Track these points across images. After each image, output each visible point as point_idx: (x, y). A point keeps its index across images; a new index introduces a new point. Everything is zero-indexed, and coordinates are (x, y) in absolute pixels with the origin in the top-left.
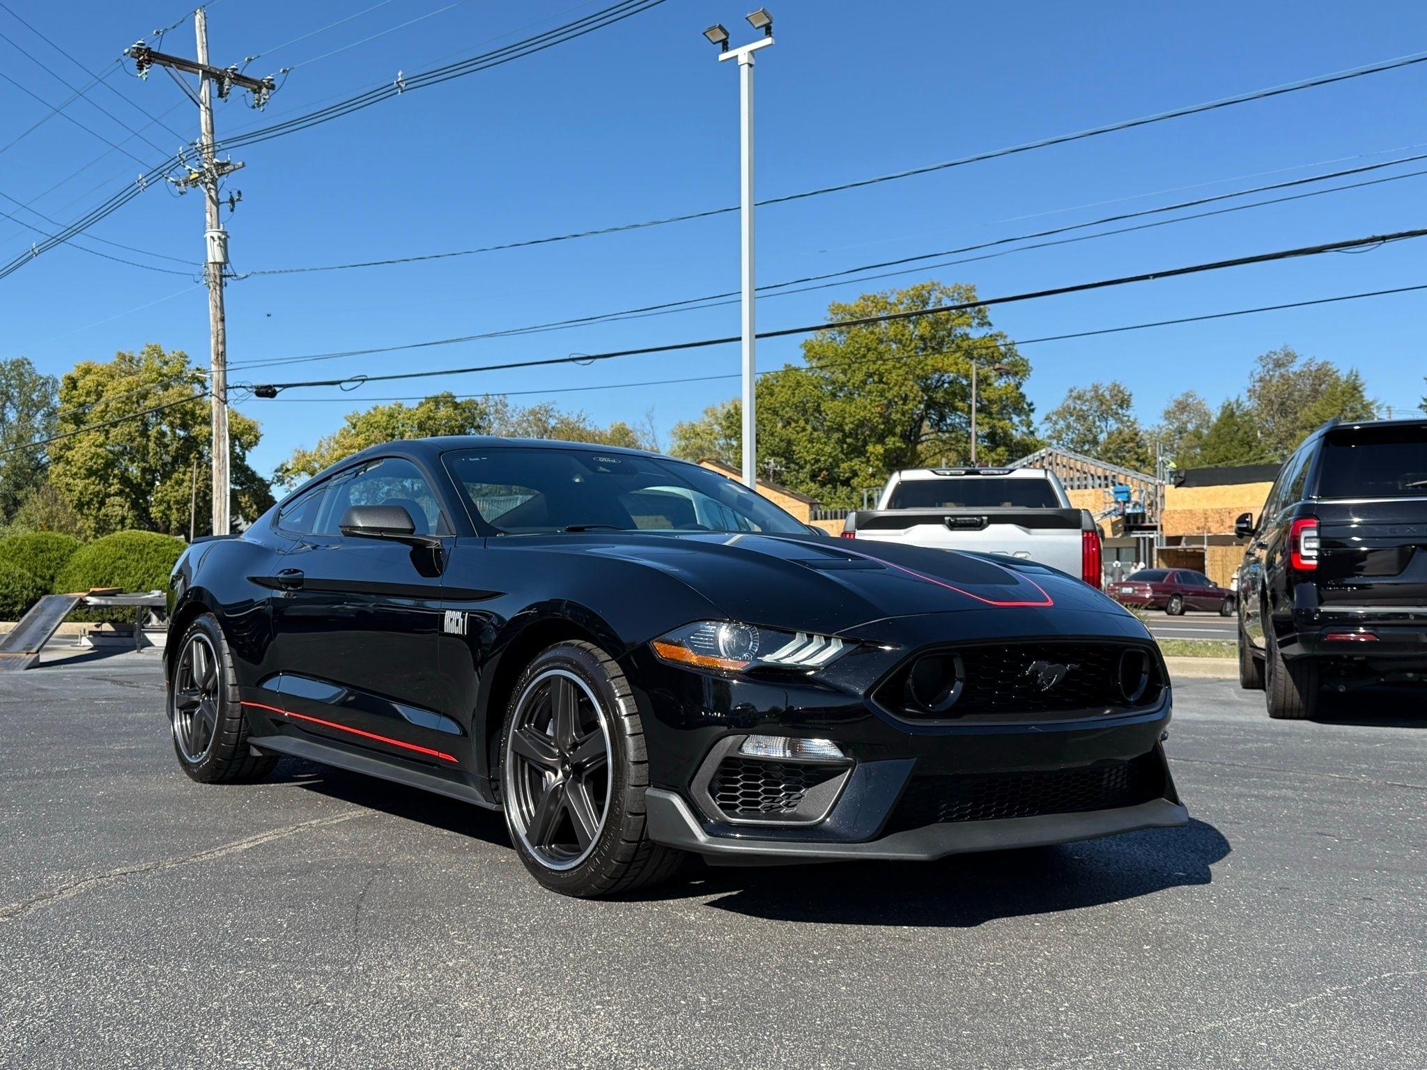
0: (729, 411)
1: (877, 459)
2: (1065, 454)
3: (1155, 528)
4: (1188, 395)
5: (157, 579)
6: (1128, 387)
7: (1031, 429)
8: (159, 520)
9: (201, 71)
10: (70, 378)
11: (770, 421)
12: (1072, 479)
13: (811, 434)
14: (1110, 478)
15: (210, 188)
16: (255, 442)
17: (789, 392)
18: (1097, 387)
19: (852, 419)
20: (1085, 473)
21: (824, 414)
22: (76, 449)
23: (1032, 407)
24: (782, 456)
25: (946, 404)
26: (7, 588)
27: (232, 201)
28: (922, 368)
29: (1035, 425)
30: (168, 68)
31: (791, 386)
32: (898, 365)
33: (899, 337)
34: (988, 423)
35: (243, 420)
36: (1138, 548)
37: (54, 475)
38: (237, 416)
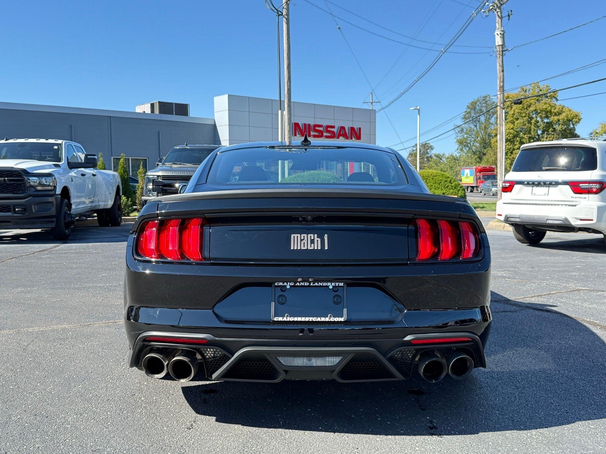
15: (498, 12)
27: (509, 16)
35: (573, 112)
37: (493, 142)
38: (570, 111)
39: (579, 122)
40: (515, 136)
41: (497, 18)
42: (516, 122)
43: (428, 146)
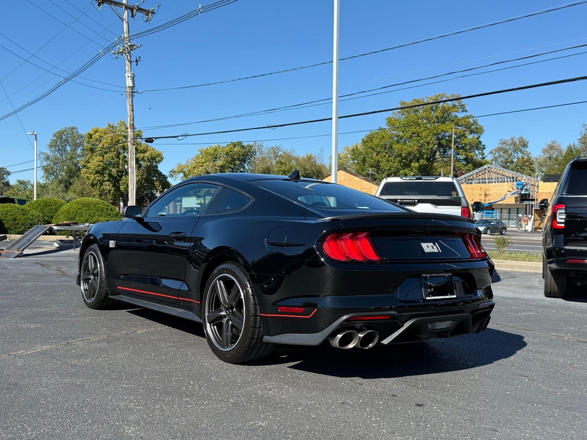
0: (354, 148)
1: (416, 169)
2: (495, 167)
3: (534, 200)
4: (554, 142)
5: (94, 218)
6: (526, 138)
7: (484, 156)
8: (123, 191)
9: (124, 7)
10: (89, 134)
11: (371, 153)
12: (498, 178)
13: (388, 158)
14: (515, 178)
15: (128, 56)
16: (161, 160)
17: (379, 140)
18: (513, 138)
19: (405, 152)
20: (504, 176)
21: (393, 150)
22: (91, 163)
23: (484, 147)
24: (375, 168)
25: (446, 146)
26: (32, 221)
27: (137, 61)
28: (436, 130)
29: (486, 154)
30: (111, 5)
31: (380, 138)
32: (425, 129)
33: (427, 116)
34: (464, 154)
35: (156, 151)
36: (526, 209)
37: (82, 173)
38: (154, 150)
39: (161, 161)
40: (104, 169)
41: (127, 62)
42: (106, 156)
43: (4, 171)
